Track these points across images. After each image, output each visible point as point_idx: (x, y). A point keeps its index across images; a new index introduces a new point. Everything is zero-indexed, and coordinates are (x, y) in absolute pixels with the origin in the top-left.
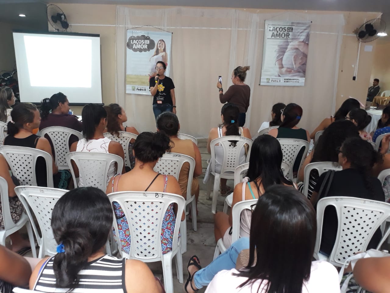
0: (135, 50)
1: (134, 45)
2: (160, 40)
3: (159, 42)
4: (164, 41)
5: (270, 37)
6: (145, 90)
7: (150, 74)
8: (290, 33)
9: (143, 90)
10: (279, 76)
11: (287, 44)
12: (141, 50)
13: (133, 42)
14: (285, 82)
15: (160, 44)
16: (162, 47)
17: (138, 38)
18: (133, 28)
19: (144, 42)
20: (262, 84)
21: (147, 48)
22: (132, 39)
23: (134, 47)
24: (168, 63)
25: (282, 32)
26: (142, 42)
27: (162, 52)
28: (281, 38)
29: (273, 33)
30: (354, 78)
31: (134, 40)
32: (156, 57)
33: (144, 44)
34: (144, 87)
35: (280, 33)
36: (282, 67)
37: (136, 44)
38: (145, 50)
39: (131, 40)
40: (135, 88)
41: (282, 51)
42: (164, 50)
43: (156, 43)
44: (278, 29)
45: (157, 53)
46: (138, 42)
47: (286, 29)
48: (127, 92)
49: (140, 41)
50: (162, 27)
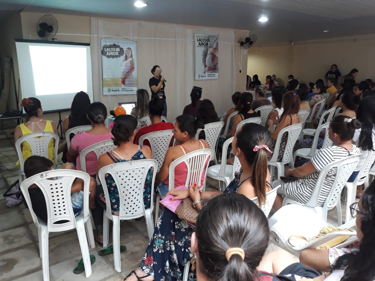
0: (109, 57)
1: (108, 52)
2: (128, 48)
3: (127, 50)
4: (130, 49)
5: (198, 45)
6: (119, 91)
7: (121, 76)
8: (208, 42)
9: (117, 91)
10: (205, 73)
11: (207, 50)
12: (113, 57)
13: (106, 50)
14: (208, 76)
15: (128, 51)
16: (130, 54)
17: (110, 46)
18: (105, 38)
19: (115, 49)
20: (196, 79)
21: (118, 55)
22: (106, 47)
23: (108, 54)
24: (135, 67)
25: (204, 42)
26: (114, 50)
27: (130, 58)
28: (204, 46)
29: (200, 43)
30: (240, 72)
31: (108, 49)
32: (125, 62)
33: (116, 51)
34: (117, 88)
35: (203, 43)
36: (206, 66)
37: (109, 52)
38: (116, 56)
39: (105, 49)
40: (110, 90)
41: (205, 55)
42: (131, 56)
43: (125, 50)
44: (202, 40)
45: (126, 59)
46: (110, 50)
47: (206, 40)
48: (104, 94)
49: (112, 49)
50: (129, 38)
